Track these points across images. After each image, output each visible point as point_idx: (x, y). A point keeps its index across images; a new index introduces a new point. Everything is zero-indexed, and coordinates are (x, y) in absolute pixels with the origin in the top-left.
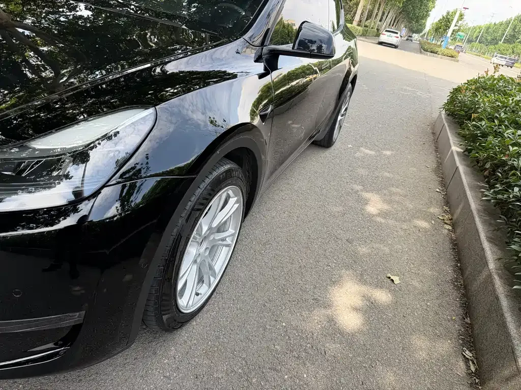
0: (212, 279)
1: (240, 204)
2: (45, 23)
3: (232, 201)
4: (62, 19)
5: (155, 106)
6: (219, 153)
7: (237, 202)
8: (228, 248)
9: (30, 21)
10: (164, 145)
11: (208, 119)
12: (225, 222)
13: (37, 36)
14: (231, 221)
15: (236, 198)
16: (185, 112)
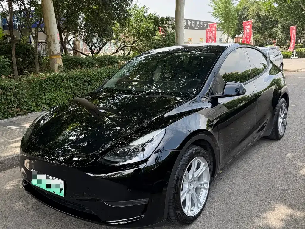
0: (199, 205)
1: (207, 166)
2: (109, 105)
3: (202, 165)
4: (117, 101)
5: (164, 127)
6: (190, 142)
7: (205, 165)
8: (205, 190)
9: (102, 106)
10: (169, 142)
11: (188, 131)
12: (202, 175)
13: (107, 111)
14: (205, 176)
15: (204, 163)
16: (178, 130)
